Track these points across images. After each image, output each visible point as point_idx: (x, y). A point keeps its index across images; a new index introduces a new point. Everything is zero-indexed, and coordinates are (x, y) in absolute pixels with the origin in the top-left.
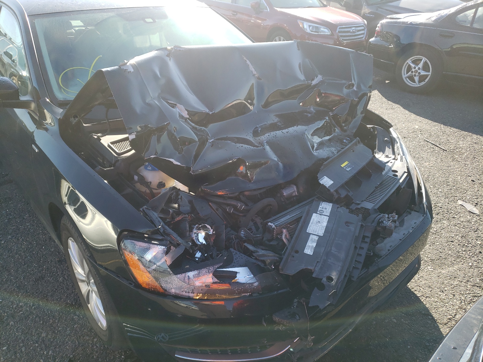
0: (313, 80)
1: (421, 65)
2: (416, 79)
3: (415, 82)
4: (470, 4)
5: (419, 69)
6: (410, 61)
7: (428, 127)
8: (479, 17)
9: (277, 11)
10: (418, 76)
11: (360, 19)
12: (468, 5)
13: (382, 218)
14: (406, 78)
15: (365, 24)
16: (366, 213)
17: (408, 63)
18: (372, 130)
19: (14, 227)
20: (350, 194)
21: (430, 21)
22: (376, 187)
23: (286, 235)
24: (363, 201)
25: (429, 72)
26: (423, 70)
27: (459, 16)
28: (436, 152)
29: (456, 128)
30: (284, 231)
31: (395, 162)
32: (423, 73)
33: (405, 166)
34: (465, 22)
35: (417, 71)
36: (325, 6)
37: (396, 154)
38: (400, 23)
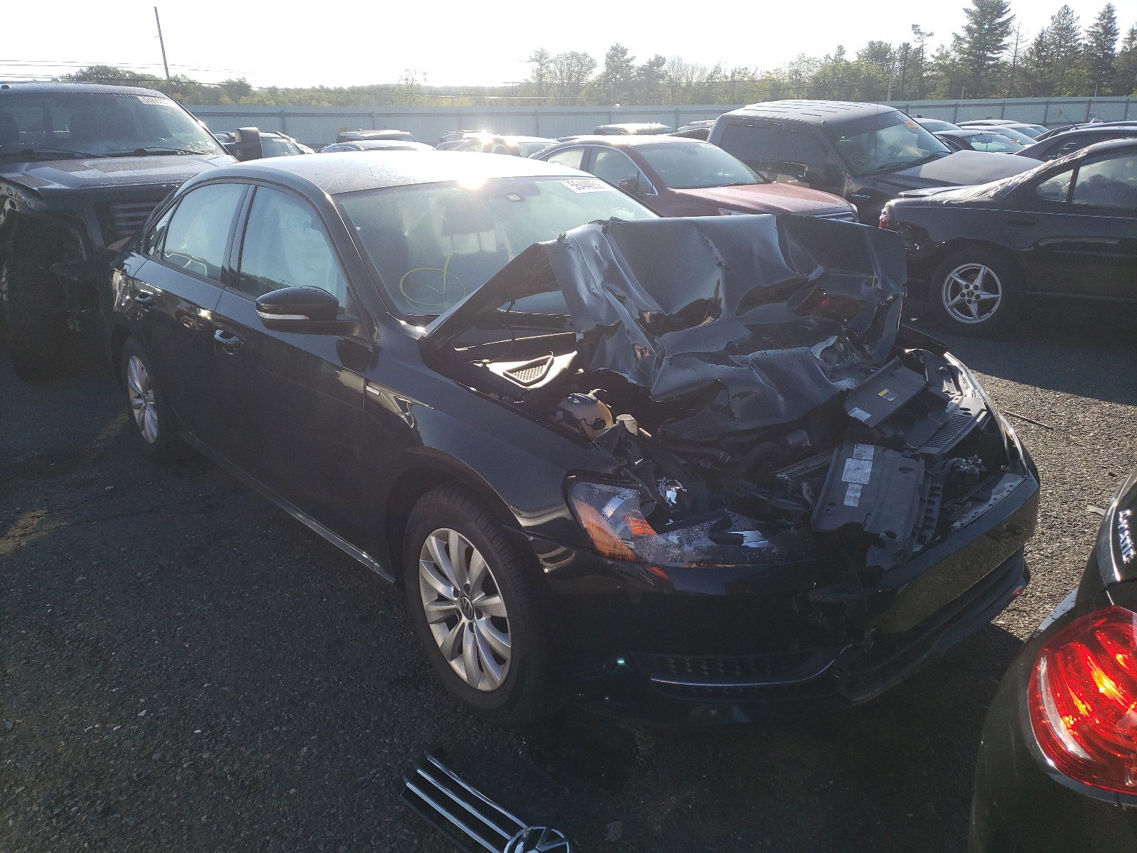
0: (810, 272)
1: (978, 282)
2: (973, 308)
3: (971, 315)
4: (1062, 162)
5: (976, 288)
6: (956, 274)
7: (1009, 392)
8: (1083, 185)
9: (674, 193)
10: (975, 302)
11: (843, 203)
12: (1057, 164)
13: (956, 462)
14: (951, 308)
15: (853, 211)
16: (929, 459)
17: (951, 278)
18: (915, 356)
19: (258, 573)
20: (901, 433)
21: (985, 198)
22: (939, 429)
23: (808, 491)
24: (920, 446)
25: (997, 292)
26: (985, 291)
27: (1041, 185)
28: (1033, 431)
29: (1067, 391)
30: (804, 485)
31: (962, 399)
32: (985, 296)
33: (981, 403)
34: (1057, 194)
35: (973, 293)
36: (767, 181)
37: (963, 389)
38: (926, 203)
